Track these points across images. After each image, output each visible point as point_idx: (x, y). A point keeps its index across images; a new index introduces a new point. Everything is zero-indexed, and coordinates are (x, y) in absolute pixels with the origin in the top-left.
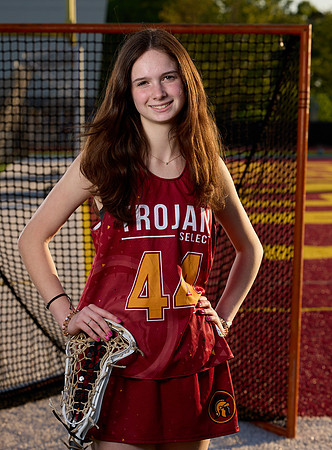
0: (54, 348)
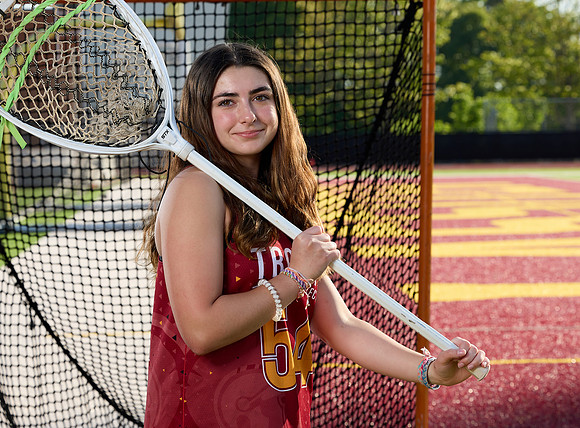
0: (116, 414)
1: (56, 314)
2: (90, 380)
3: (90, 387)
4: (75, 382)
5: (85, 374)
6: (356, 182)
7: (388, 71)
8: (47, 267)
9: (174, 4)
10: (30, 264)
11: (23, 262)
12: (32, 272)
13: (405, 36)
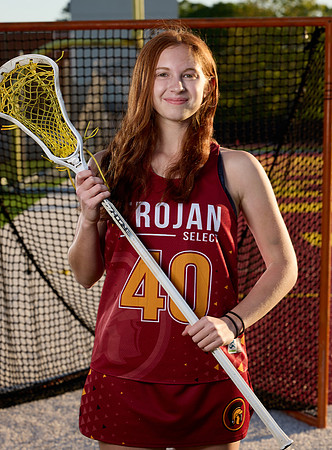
1: (47, 263)
2: (73, 312)
3: (73, 317)
4: (62, 314)
5: (69, 308)
6: (274, 164)
7: (299, 81)
8: (41, 228)
9: (136, 30)
10: (28, 225)
11: (23, 224)
12: (29, 231)
13: (311, 54)
